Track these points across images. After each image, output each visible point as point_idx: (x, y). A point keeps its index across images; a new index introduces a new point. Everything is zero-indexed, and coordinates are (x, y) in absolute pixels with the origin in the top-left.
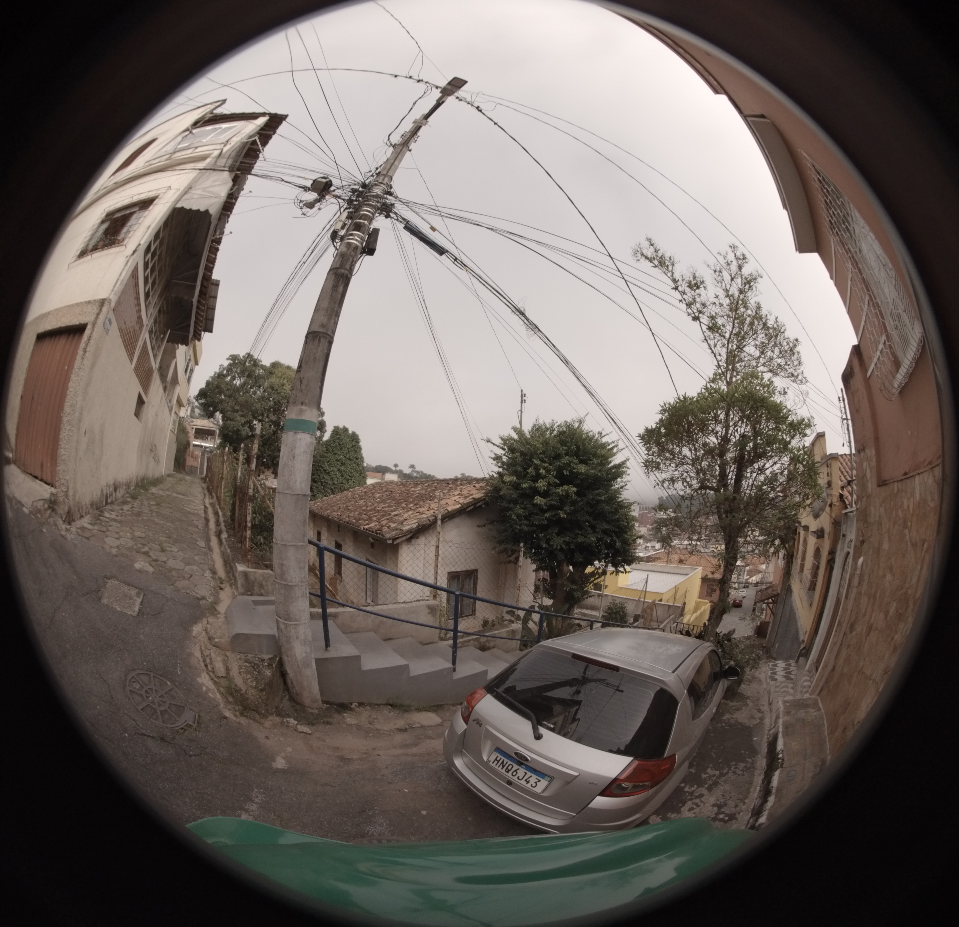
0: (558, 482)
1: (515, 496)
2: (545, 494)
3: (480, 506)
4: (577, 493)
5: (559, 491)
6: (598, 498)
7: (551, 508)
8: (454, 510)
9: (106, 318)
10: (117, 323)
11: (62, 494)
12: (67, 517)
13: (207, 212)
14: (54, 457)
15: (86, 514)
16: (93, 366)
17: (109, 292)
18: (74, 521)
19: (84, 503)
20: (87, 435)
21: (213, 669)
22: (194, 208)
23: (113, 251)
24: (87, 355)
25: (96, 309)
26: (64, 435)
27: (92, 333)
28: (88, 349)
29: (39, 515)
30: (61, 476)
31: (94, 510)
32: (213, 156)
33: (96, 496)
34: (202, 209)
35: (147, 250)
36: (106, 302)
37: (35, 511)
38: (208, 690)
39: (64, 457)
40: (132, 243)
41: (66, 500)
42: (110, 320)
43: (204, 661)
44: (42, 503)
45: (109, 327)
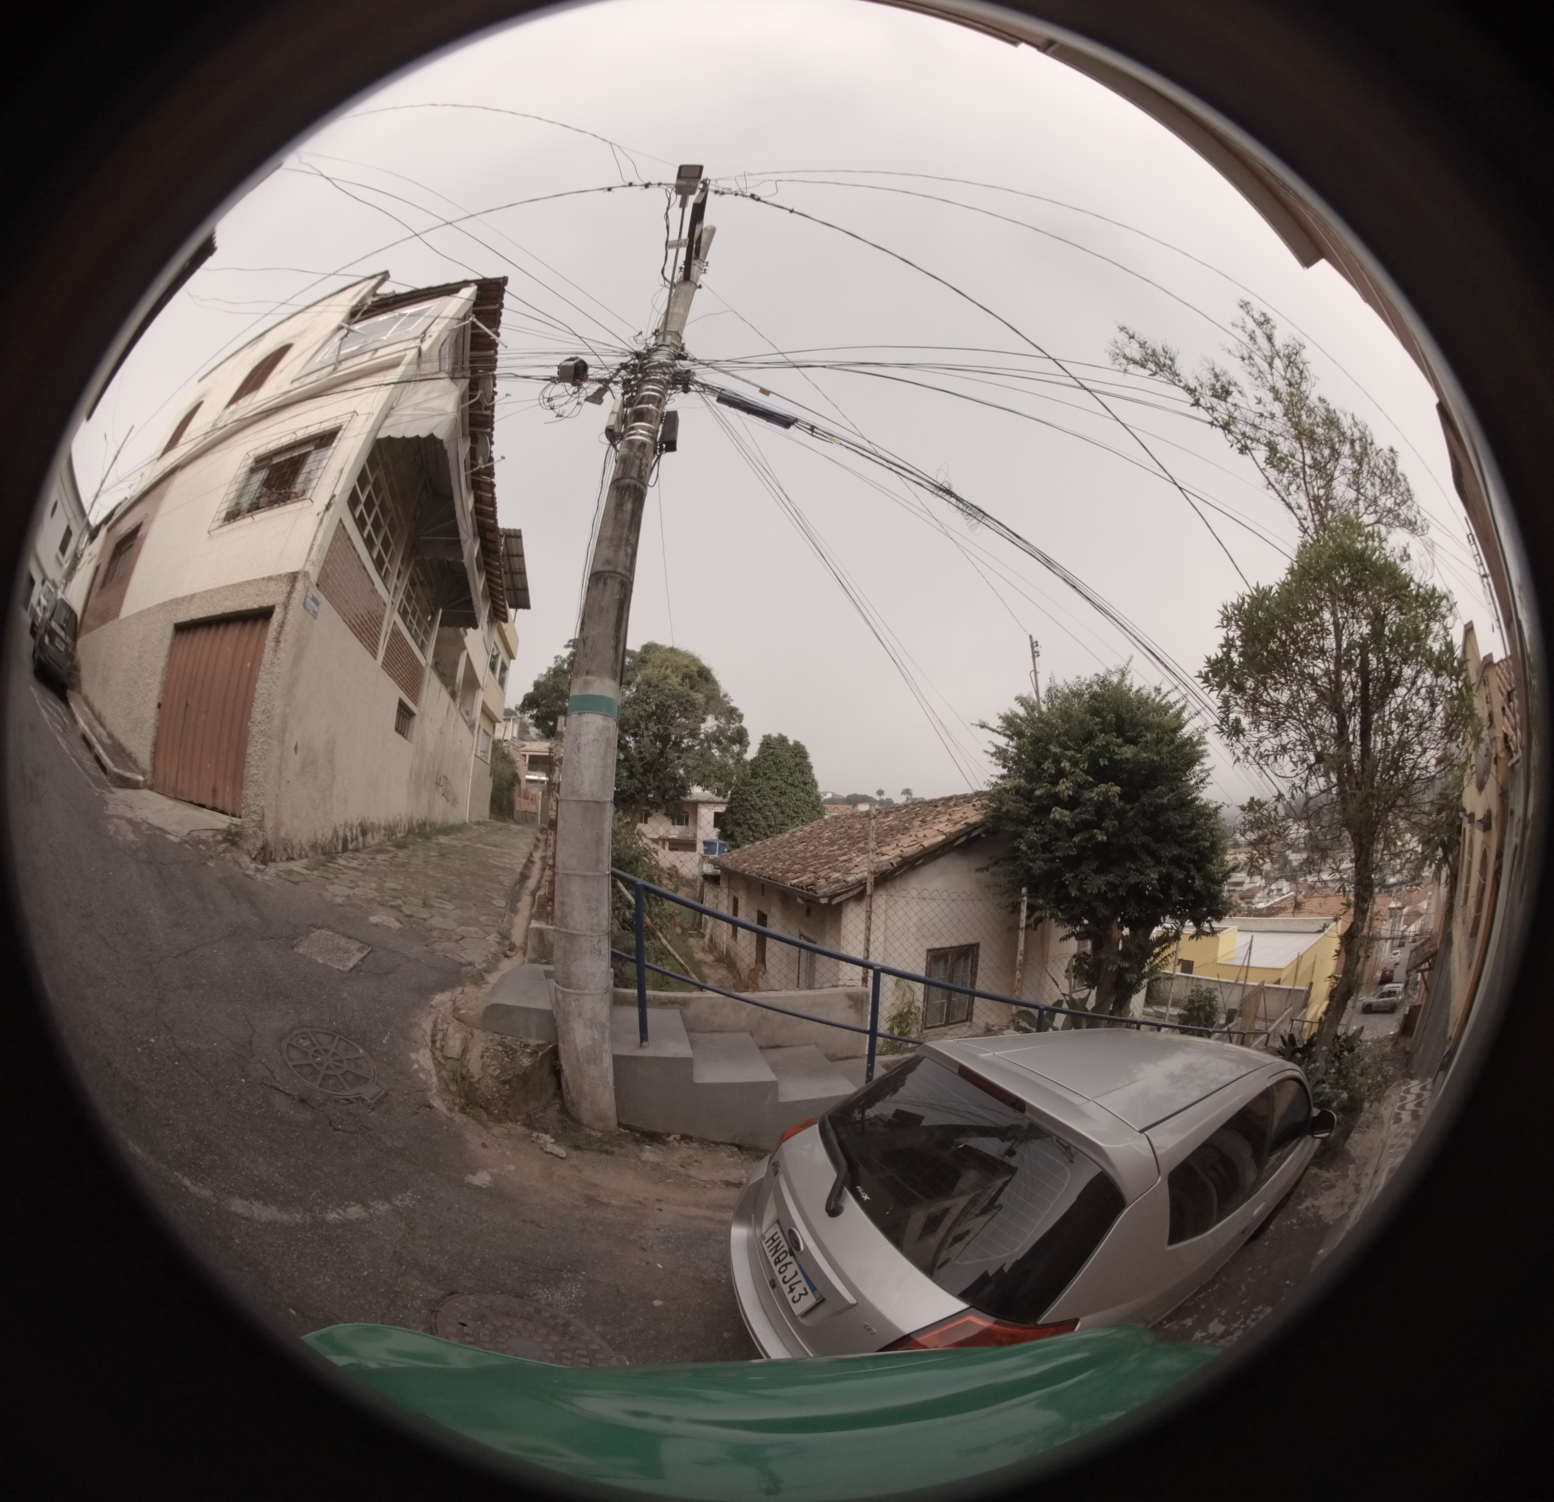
0: (1091, 779)
1: (1025, 812)
2: (1072, 803)
3: (979, 836)
4: (1121, 797)
5: (1093, 795)
6: (1158, 801)
7: (1085, 826)
8: (933, 846)
9: (306, 596)
10: (331, 603)
11: (253, 824)
12: (259, 853)
13: (432, 437)
14: (238, 779)
15: (300, 857)
16: (297, 660)
17: (303, 563)
18: (274, 861)
19: (297, 841)
20: (299, 752)
21: (443, 1046)
22: (410, 434)
23: (290, 509)
24: (282, 645)
25: (285, 587)
26: (254, 749)
27: (284, 618)
28: (282, 638)
29: (201, 846)
30: (251, 802)
31: (317, 854)
32: (407, 359)
33: (323, 836)
34: (423, 434)
35: (353, 501)
36: (300, 577)
37: (194, 841)
38: (422, 1069)
39: (256, 777)
40: (320, 497)
41: (260, 833)
42: (314, 600)
43: (434, 1036)
44: (210, 833)
45: (316, 609)
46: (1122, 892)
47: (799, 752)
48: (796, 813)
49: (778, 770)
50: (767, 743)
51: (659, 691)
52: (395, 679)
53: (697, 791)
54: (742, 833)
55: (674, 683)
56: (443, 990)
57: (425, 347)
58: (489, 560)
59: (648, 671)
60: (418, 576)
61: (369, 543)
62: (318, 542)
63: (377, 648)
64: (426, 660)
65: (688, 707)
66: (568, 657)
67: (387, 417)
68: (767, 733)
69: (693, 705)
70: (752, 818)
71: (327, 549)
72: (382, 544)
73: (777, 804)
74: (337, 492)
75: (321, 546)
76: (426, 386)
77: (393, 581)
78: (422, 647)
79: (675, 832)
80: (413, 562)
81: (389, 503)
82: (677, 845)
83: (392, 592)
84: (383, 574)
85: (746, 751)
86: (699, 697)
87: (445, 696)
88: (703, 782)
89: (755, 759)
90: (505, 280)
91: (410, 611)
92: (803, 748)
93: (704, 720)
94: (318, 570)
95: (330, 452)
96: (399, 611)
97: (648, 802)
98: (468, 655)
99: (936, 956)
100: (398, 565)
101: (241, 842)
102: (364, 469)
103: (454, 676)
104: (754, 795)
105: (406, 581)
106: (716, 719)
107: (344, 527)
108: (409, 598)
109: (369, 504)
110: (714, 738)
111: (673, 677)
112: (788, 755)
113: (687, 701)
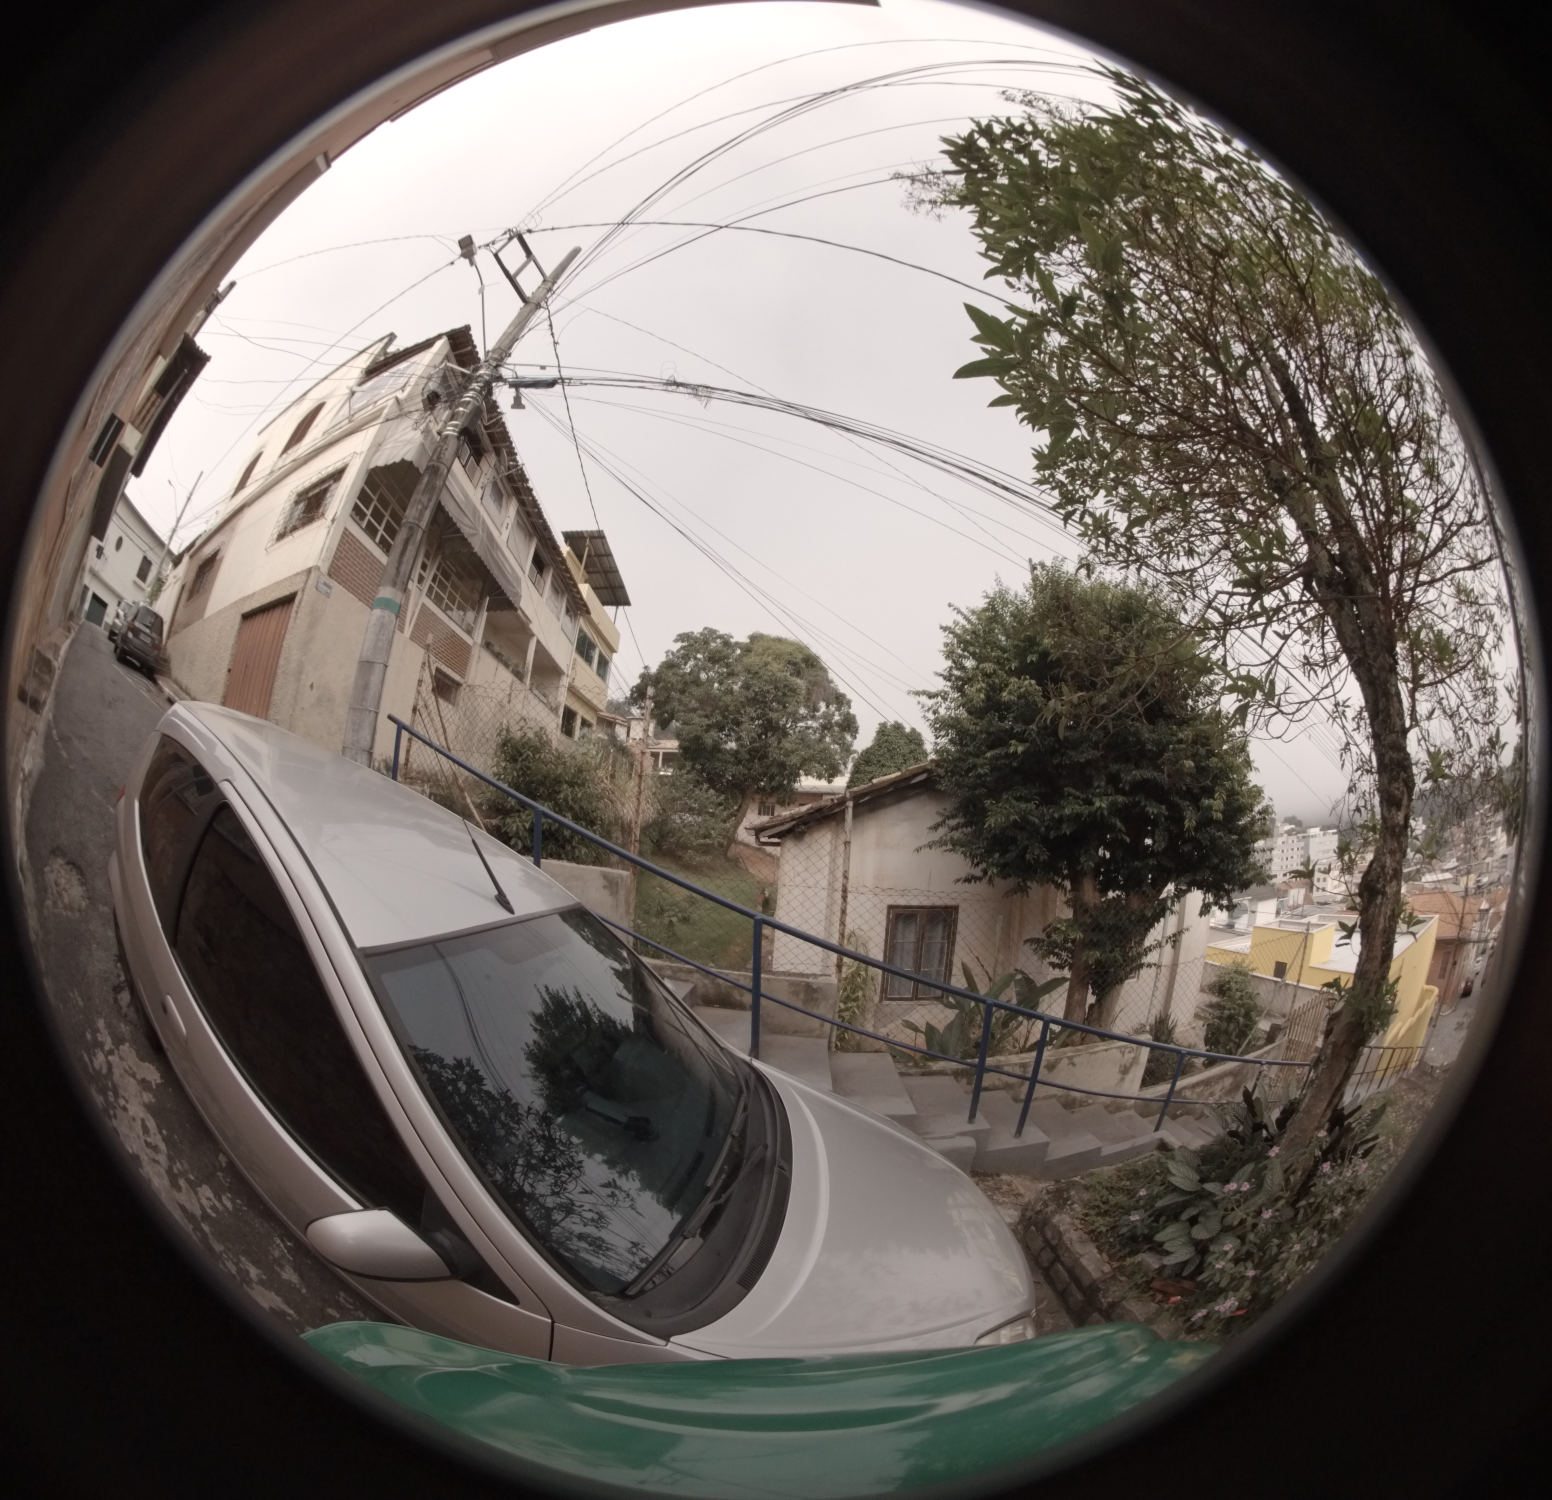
9: (318, 582)
17: (316, 560)
20: (314, 689)
23: (315, 525)
25: (304, 579)
26: (279, 684)
27: (302, 599)
28: (298, 613)
32: (388, 407)
35: (358, 515)
36: (314, 569)
39: (276, 701)
40: (330, 514)
42: (326, 584)
45: (327, 589)
47: (914, 739)
49: (892, 757)
50: (883, 731)
51: (760, 678)
52: (429, 651)
55: (776, 670)
57: (402, 396)
59: (753, 659)
61: (384, 546)
62: (327, 546)
64: (472, 639)
67: (375, 451)
68: (882, 721)
71: (335, 549)
74: (339, 510)
75: (329, 548)
76: (403, 422)
78: (469, 632)
80: (440, 557)
85: (855, 738)
86: (801, 683)
87: (506, 675)
89: (867, 749)
90: (467, 329)
91: (446, 598)
92: (919, 734)
94: (328, 565)
95: (340, 483)
96: (429, 596)
97: (759, 790)
98: (538, 641)
99: (899, 913)
102: (364, 491)
103: (519, 657)
105: (435, 572)
106: (827, 707)
107: (351, 533)
108: (443, 587)
109: (377, 516)
110: (825, 725)
111: (775, 664)
112: (902, 742)
113: (785, 686)
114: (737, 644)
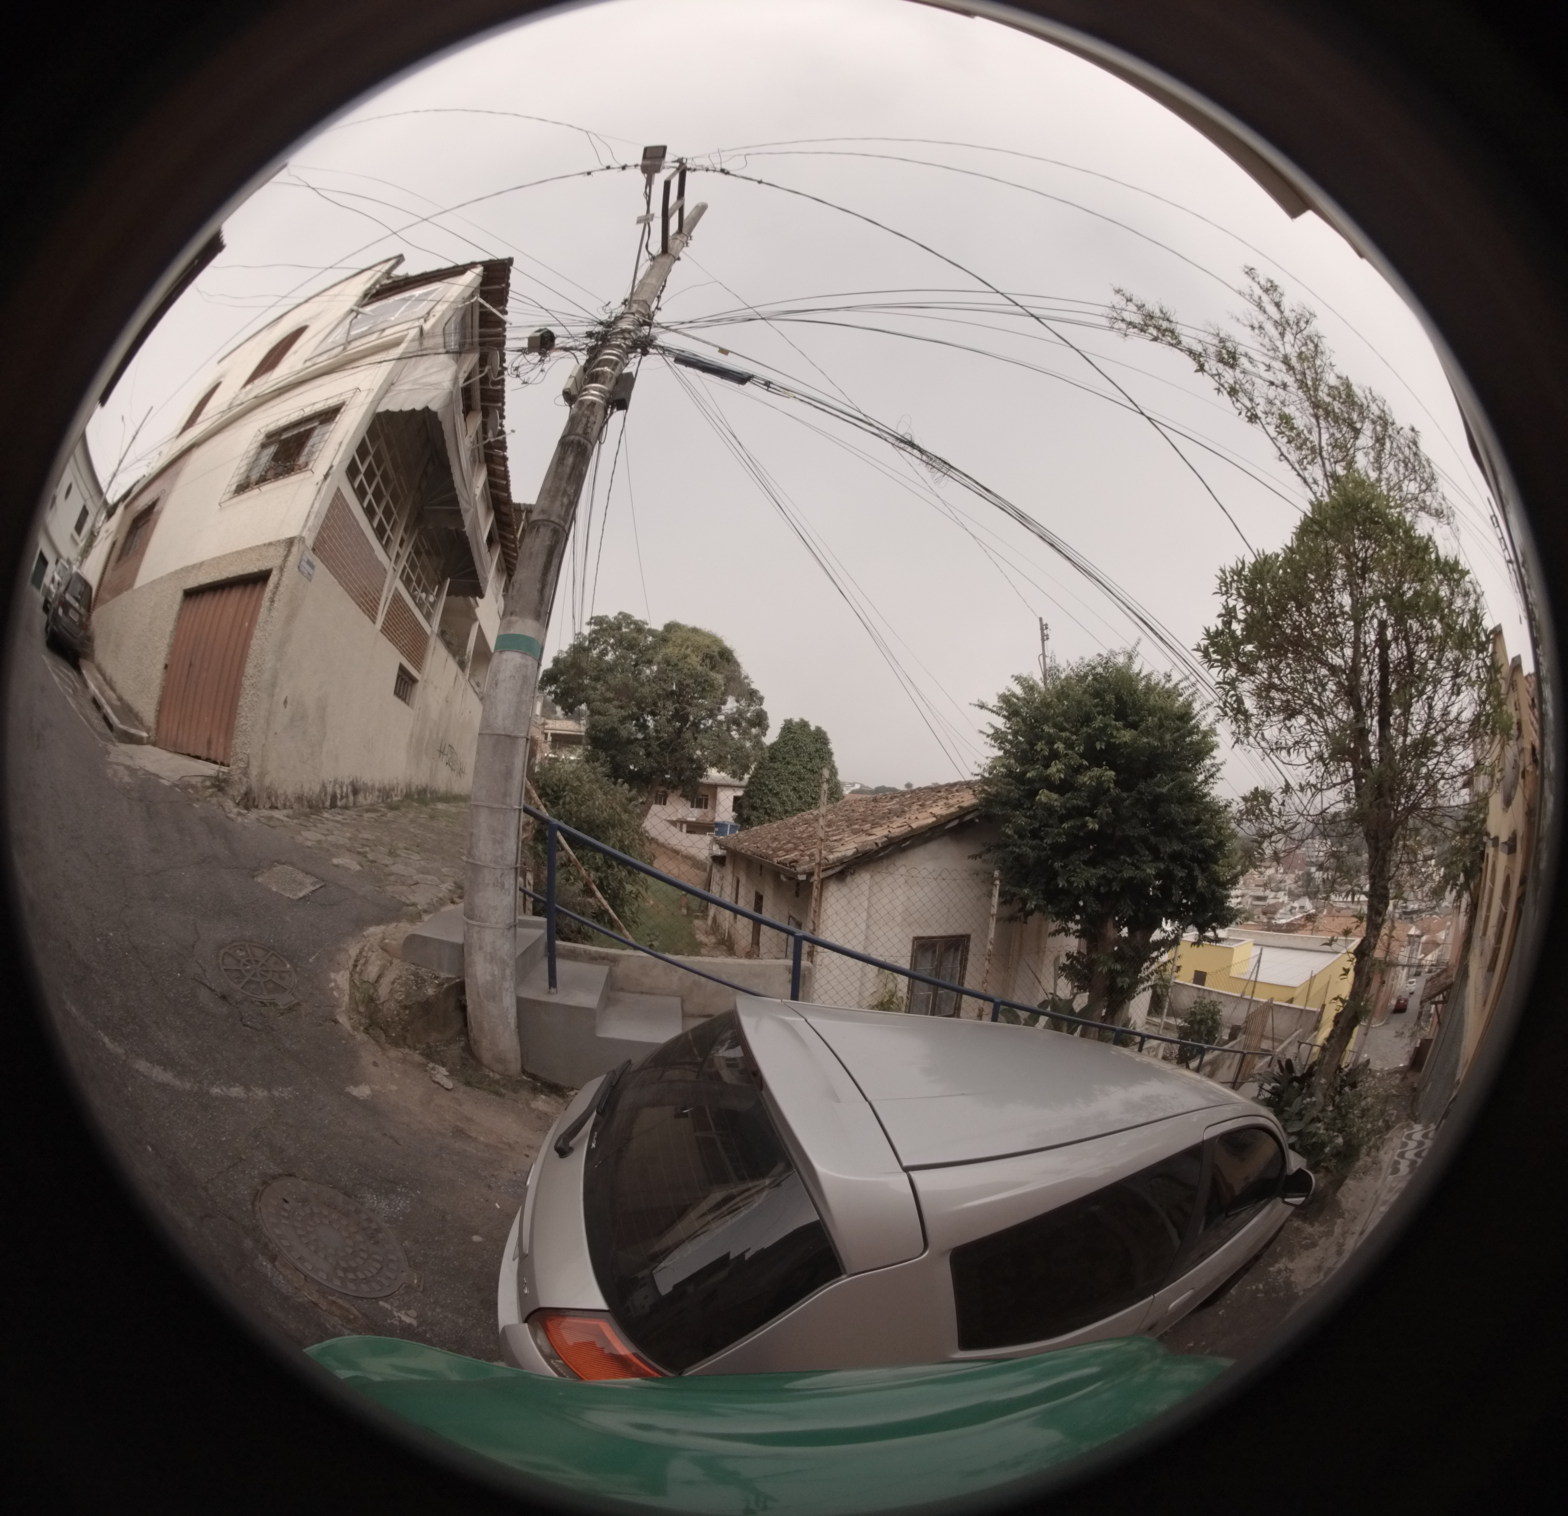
4: (1116, 782)
5: (1086, 779)
7: (1075, 812)
8: (921, 827)
9: (301, 560)
10: (327, 567)
11: (239, 771)
12: (242, 799)
13: (426, 409)
14: (228, 729)
15: (285, 807)
16: (290, 619)
17: (300, 529)
18: (257, 807)
19: (282, 792)
20: (288, 706)
21: (362, 971)
22: (407, 408)
23: (294, 479)
24: (276, 605)
25: (282, 551)
26: (245, 701)
27: (280, 579)
28: (277, 598)
29: (190, 790)
30: (238, 750)
31: (302, 806)
32: (409, 338)
33: (310, 789)
34: (419, 407)
35: (352, 471)
36: (296, 541)
37: (184, 786)
38: (337, 988)
39: (244, 727)
40: (320, 466)
41: (245, 779)
42: (309, 563)
43: (356, 961)
44: (200, 779)
45: (311, 572)
46: (1116, 887)
47: (820, 738)
48: (813, 798)
49: (798, 755)
50: (789, 728)
51: (679, 670)
52: (395, 644)
53: (714, 774)
54: (758, 817)
55: (695, 664)
56: (378, 924)
57: (427, 327)
58: (504, 533)
59: (669, 650)
60: (423, 546)
61: (370, 512)
62: (315, 509)
63: (376, 613)
64: (432, 628)
65: (705, 687)
66: (590, 635)
67: (387, 392)
68: (789, 718)
69: (712, 686)
70: (769, 802)
71: (323, 516)
72: (384, 513)
73: (794, 789)
74: (335, 463)
75: (318, 513)
76: (426, 362)
77: (395, 548)
78: (428, 617)
79: (694, 814)
80: (417, 531)
81: (391, 473)
82: (694, 828)
83: (394, 558)
84: (384, 543)
85: (765, 735)
86: (719, 678)
87: (452, 665)
88: (718, 762)
89: (775, 744)
90: (510, 261)
91: (414, 579)
92: (825, 733)
93: (724, 703)
94: (314, 535)
95: (333, 425)
96: (401, 577)
97: (664, 782)
98: (480, 627)
99: (923, 945)
100: (401, 532)
101: (227, 788)
102: (363, 441)
103: (464, 645)
104: (772, 779)
105: (409, 549)
106: (737, 701)
107: (342, 495)
108: (413, 566)
109: (370, 475)
110: (735, 720)
111: (694, 657)
112: (808, 740)
113: (706, 681)
114: (651, 632)
